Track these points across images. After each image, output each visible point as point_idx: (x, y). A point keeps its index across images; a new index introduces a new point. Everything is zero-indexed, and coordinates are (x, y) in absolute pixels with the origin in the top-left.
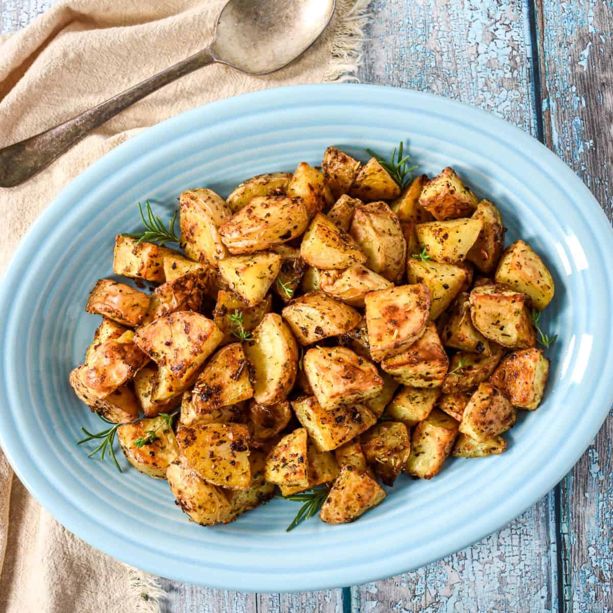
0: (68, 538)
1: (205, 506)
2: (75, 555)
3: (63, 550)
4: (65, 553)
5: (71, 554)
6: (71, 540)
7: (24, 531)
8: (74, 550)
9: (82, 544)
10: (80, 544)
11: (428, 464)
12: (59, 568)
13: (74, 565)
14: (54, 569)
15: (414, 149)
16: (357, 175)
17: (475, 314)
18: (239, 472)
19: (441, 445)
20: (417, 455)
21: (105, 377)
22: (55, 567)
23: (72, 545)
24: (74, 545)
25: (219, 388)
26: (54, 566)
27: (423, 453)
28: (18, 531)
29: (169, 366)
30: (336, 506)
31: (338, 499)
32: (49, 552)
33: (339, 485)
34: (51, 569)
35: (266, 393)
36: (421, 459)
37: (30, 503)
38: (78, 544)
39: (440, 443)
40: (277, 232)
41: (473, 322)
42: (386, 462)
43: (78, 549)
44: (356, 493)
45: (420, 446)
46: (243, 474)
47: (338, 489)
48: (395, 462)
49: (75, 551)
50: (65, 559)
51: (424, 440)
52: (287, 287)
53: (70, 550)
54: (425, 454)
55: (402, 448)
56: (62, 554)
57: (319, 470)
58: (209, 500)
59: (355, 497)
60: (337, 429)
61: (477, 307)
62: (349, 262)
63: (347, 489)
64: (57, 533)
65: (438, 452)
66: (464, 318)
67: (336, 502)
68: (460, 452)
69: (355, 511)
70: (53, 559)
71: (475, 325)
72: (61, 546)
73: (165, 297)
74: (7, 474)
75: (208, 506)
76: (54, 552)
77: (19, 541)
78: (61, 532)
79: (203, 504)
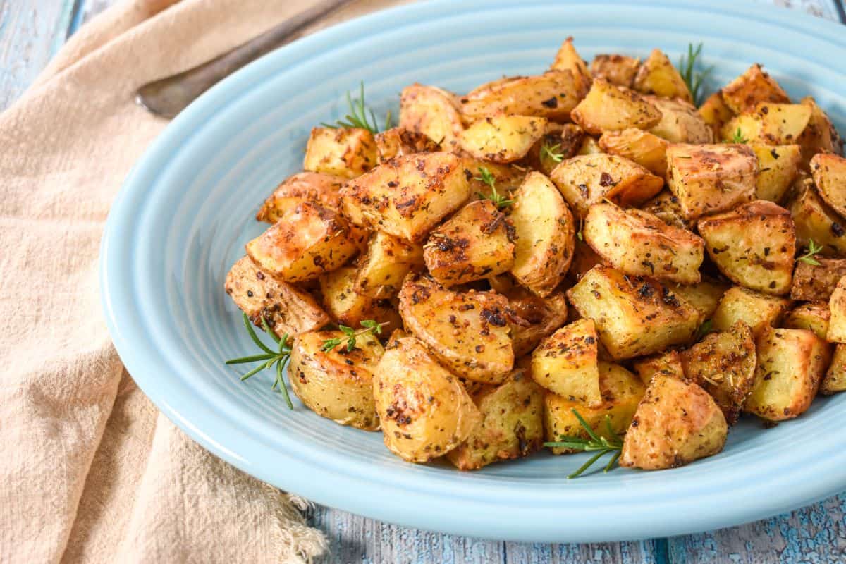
0: (188, 505)
1: (440, 398)
2: (194, 542)
3: (176, 526)
4: (177, 533)
5: (188, 537)
6: (192, 511)
7: (100, 536)
8: (195, 529)
9: (209, 521)
10: (206, 520)
11: (788, 391)
12: (163, 554)
13: (189, 559)
14: (155, 555)
15: (707, 59)
16: (635, 74)
17: (822, 178)
18: (495, 345)
19: (804, 347)
20: (768, 377)
21: (293, 235)
22: (158, 551)
23: (192, 520)
24: (196, 520)
25: (464, 244)
26: (156, 548)
27: (777, 373)
28: (87, 536)
29: (392, 206)
30: (648, 430)
31: (650, 419)
32: (150, 526)
33: (650, 397)
34: (149, 553)
35: (533, 259)
36: (775, 383)
37: (117, 495)
38: (202, 521)
39: (801, 345)
40: (539, 94)
41: (820, 190)
42: (719, 382)
43: (201, 529)
44: (679, 407)
45: (770, 361)
46: (502, 347)
47: (649, 403)
48: (735, 381)
49: (196, 532)
50: (176, 543)
51: (776, 348)
52: (554, 152)
53: (188, 529)
54: (782, 376)
55: (742, 353)
56: (174, 533)
57: (614, 390)
58: (446, 389)
59: (679, 414)
60: (641, 304)
61: (823, 168)
62: (639, 118)
63: (663, 402)
64: (171, 494)
65: (801, 364)
66: (806, 193)
67: (648, 423)
68: (834, 380)
69: (680, 440)
70: (156, 538)
71: (823, 196)
72: (173, 518)
73: (388, 147)
74: (91, 434)
75: (444, 400)
76: (160, 526)
77: (86, 551)
78: (178, 494)
79: (437, 393)
